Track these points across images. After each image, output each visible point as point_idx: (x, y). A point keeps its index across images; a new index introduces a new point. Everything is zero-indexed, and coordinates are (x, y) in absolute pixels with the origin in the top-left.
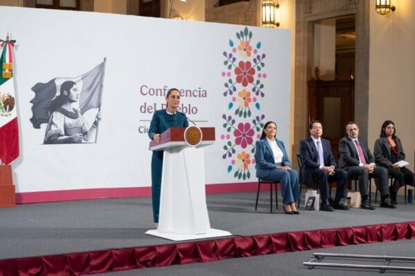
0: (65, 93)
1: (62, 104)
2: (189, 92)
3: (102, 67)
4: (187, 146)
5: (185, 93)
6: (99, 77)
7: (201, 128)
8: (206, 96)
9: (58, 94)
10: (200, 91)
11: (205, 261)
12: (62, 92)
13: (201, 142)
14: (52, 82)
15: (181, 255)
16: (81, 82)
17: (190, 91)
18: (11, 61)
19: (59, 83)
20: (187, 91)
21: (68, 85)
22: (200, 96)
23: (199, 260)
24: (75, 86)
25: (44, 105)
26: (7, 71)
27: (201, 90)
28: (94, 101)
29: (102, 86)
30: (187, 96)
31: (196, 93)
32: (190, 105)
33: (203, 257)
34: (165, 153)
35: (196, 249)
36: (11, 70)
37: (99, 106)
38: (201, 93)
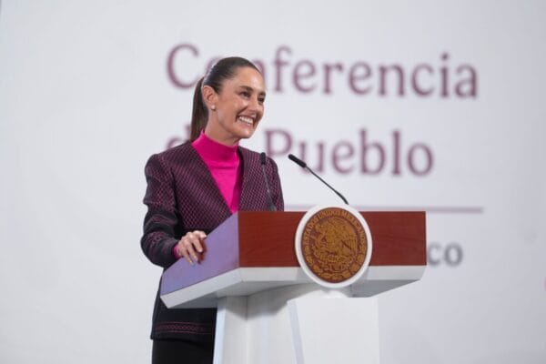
2: (392, 78)
4: (308, 287)
5: (375, 80)
7: (366, 215)
8: (473, 93)
10: (444, 72)
13: (367, 272)
17: (399, 70)
20: (383, 70)
22: (445, 93)
27: (452, 65)
30: (383, 91)
31: (425, 81)
32: (397, 136)
34: (221, 317)
38: (453, 79)
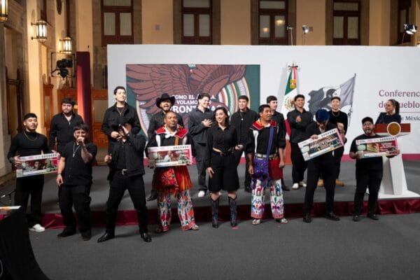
0: (330, 96)
1: (327, 103)
3: (353, 79)
6: (351, 87)
9: (325, 97)
11: (398, 213)
12: (327, 95)
14: (322, 89)
15: (381, 209)
16: (340, 89)
18: (295, 78)
19: (325, 91)
21: (331, 91)
23: (394, 212)
24: (335, 92)
25: (316, 103)
26: (293, 84)
28: (348, 100)
29: (353, 92)
31: (419, 94)
32: (414, 102)
33: (397, 210)
35: (393, 206)
36: (295, 84)
37: (351, 104)
